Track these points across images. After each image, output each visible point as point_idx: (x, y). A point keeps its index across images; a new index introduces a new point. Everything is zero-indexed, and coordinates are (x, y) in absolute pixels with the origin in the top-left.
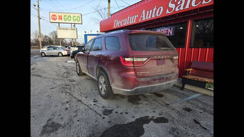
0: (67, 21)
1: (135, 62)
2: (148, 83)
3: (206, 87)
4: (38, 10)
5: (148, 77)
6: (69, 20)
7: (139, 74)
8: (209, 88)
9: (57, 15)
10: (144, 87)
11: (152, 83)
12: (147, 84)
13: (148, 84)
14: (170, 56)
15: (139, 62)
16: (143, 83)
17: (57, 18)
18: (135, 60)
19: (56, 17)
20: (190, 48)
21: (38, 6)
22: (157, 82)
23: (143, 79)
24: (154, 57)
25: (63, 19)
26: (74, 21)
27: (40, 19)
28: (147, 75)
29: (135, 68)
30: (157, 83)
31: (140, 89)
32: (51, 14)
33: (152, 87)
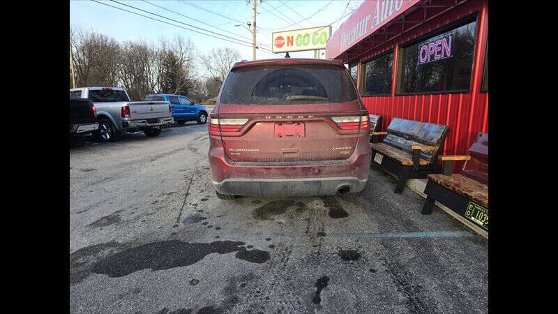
0: (303, 47)
1: (222, 127)
2: (251, 173)
3: (468, 213)
4: (255, 33)
5: (256, 160)
6: (305, 45)
7: (234, 152)
8: (473, 218)
9: (285, 36)
10: (243, 180)
11: (261, 175)
12: (249, 176)
13: (251, 175)
14: (315, 116)
15: (229, 127)
16: (240, 172)
17: (284, 43)
18: (221, 123)
19: (282, 41)
20: (481, 92)
21: (255, 23)
22: (273, 174)
23: (238, 164)
24: (265, 117)
25: (294, 43)
26: (314, 44)
27: (257, 48)
28: (254, 157)
29: (223, 138)
30: (274, 176)
31: (233, 182)
32: (276, 36)
33: (261, 182)
